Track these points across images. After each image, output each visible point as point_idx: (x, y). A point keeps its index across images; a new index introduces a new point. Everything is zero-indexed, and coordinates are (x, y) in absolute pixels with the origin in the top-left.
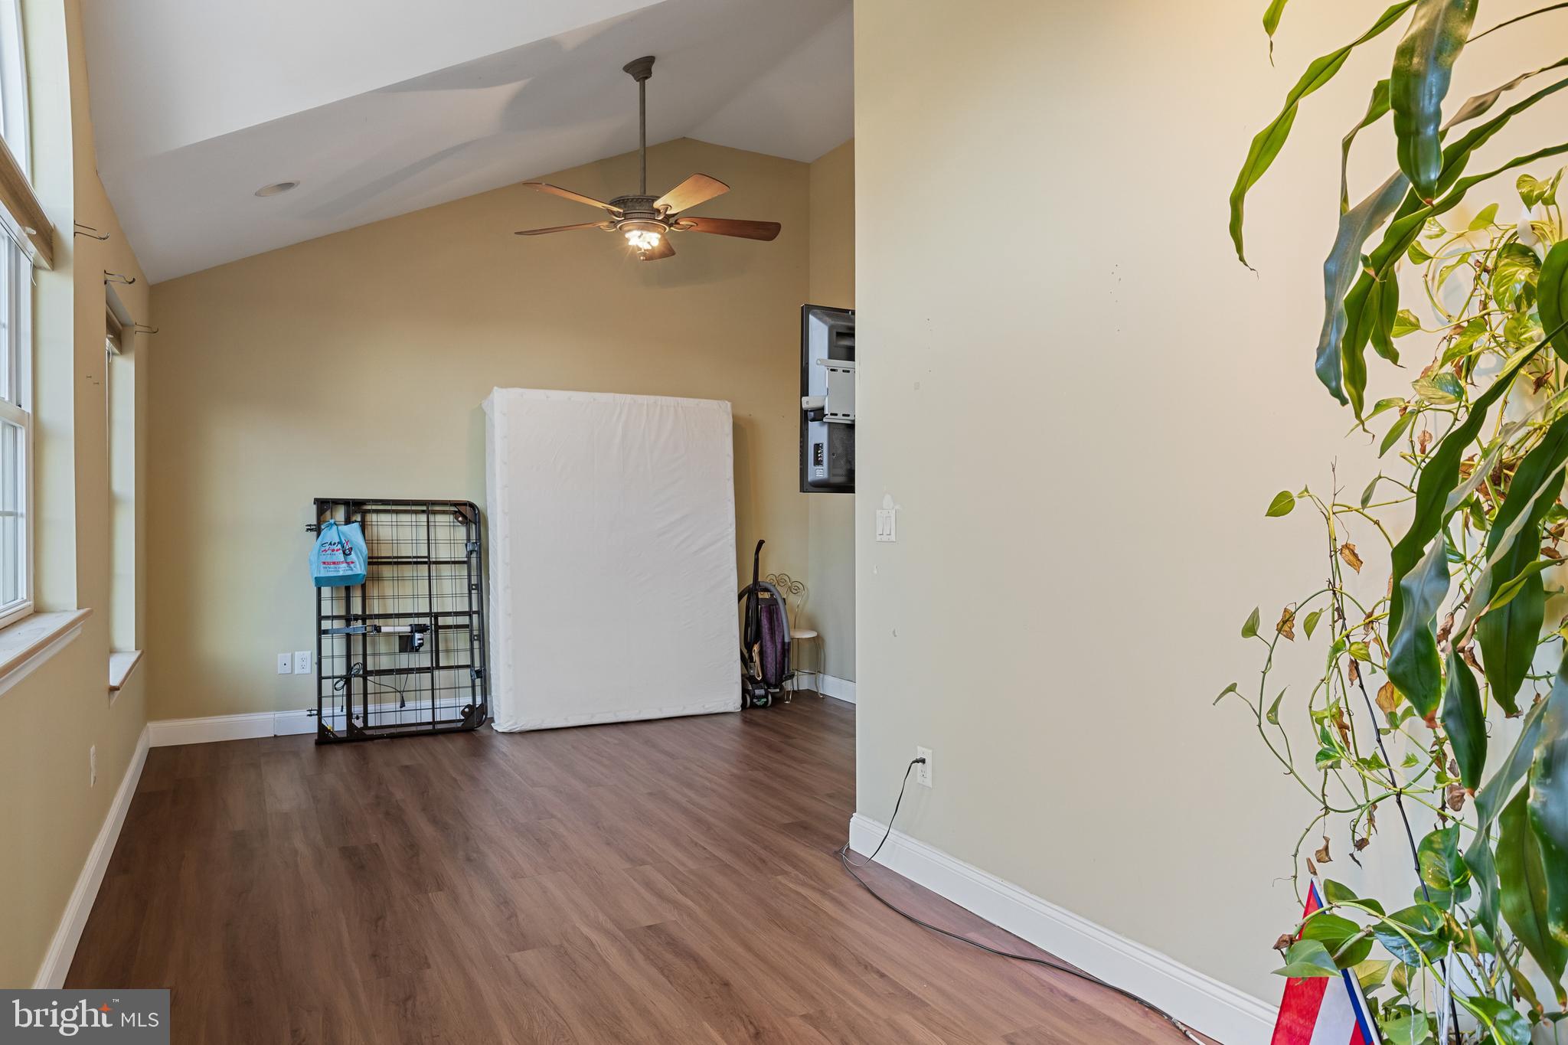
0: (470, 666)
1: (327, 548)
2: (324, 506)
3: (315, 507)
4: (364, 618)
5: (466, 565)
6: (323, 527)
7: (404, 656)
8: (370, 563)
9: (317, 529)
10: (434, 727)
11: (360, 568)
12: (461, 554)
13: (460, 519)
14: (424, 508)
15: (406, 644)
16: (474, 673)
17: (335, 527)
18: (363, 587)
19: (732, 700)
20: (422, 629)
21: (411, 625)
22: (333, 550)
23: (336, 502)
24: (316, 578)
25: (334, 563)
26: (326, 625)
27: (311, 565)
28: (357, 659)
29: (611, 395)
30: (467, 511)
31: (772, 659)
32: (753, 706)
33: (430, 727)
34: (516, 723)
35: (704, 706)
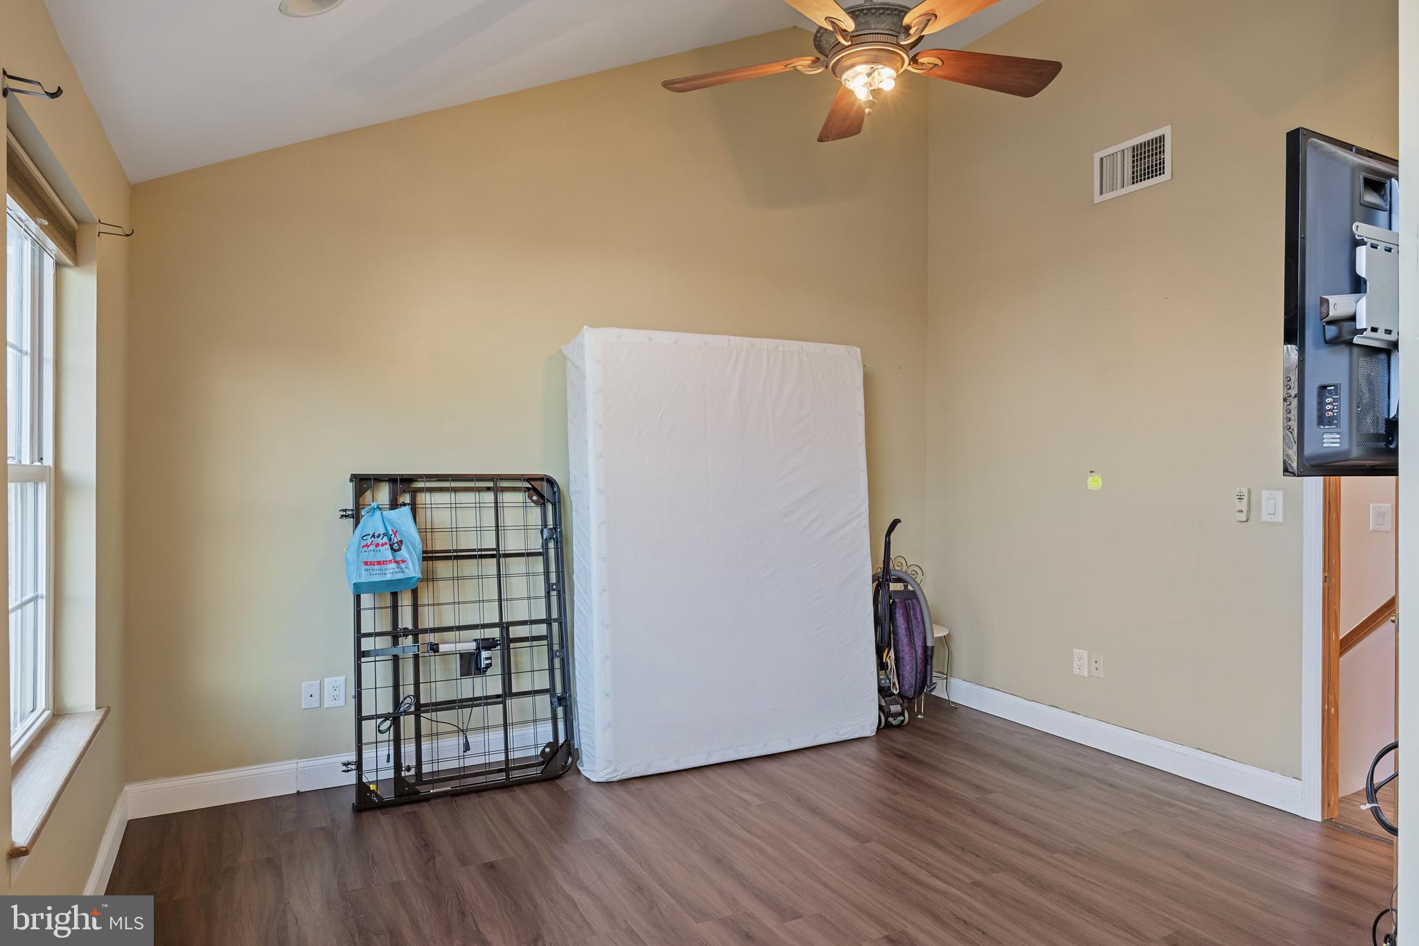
0: (550, 691)
1: (369, 542)
2: (363, 483)
3: (351, 485)
4: (416, 633)
5: (541, 558)
6: (363, 513)
7: (467, 682)
8: (424, 559)
9: (355, 516)
10: (507, 775)
11: (413, 569)
12: (536, 544)
13: (535, 498)
14: (491, 484)
15: (471, 665)
16: (555, 700)
17: (378, 513)
18: (415, 592)
19: (867, 722)
20: (489, 644)
21: (476, 640)
22: (377, 545)
23: (379, 479)
24: (354, 584)
25: (379, 563)
26: (367, 644)
27: (348, 565)
28: (408, 690)
29: (725, 337)
30: (545, 488)
31: (911, 668)
32: (888, 726)
33: (502, 776)
34: (615, 771)
35: (837, 733)
